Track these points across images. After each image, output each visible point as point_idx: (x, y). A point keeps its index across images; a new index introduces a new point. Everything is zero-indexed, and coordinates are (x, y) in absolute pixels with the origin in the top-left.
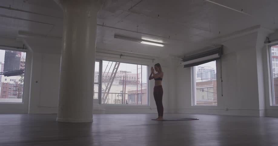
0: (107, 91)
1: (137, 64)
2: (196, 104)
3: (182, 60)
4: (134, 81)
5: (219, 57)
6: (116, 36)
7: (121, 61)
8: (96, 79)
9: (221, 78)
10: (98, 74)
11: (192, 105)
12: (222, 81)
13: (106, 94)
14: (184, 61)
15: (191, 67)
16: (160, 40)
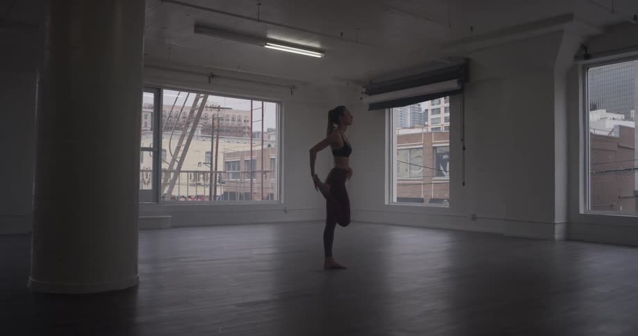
0: (175, 167)
1: (252, 99)
2: (395, 200)
3: (364, 90)
4: (236, 128)
5: (459, 88)
6: (200, 28)
7: (212, 91)
8: (146, 123)
9: (463, 140)
10: (152, 111)
11: (386, 203)
12: (464, 149)
13: (172, 174)
14: (370, 95)
15: (387, 111)
16: (314, 40)
